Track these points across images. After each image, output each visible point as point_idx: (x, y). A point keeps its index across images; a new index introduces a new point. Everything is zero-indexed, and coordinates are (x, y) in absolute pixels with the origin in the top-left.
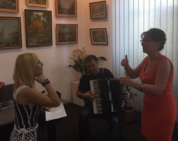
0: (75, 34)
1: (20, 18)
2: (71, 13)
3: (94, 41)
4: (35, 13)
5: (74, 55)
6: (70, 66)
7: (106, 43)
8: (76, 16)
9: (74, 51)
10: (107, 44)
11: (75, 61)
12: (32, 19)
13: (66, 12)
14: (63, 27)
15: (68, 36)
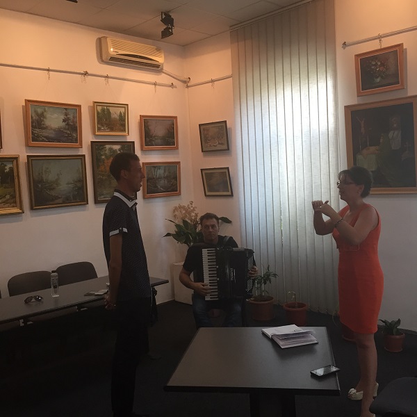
0: (175, 178)
1: (84, 156)
2: (168, 143)
3: (210, 191)
4: (108, 146)
5: (175, 216)
6: (168, 235)
7: (230, 193)
8: (177, 148)
9: (175, 209)
10: (232, 195)
11: (177, 226)
12: (103, 157)
13: (159, 141)
14: (155, 167)
15: (162, 182)
